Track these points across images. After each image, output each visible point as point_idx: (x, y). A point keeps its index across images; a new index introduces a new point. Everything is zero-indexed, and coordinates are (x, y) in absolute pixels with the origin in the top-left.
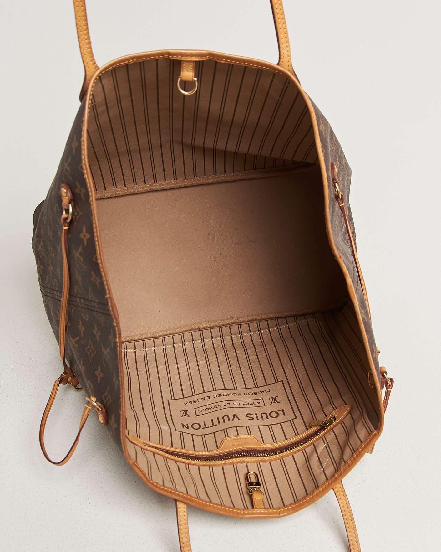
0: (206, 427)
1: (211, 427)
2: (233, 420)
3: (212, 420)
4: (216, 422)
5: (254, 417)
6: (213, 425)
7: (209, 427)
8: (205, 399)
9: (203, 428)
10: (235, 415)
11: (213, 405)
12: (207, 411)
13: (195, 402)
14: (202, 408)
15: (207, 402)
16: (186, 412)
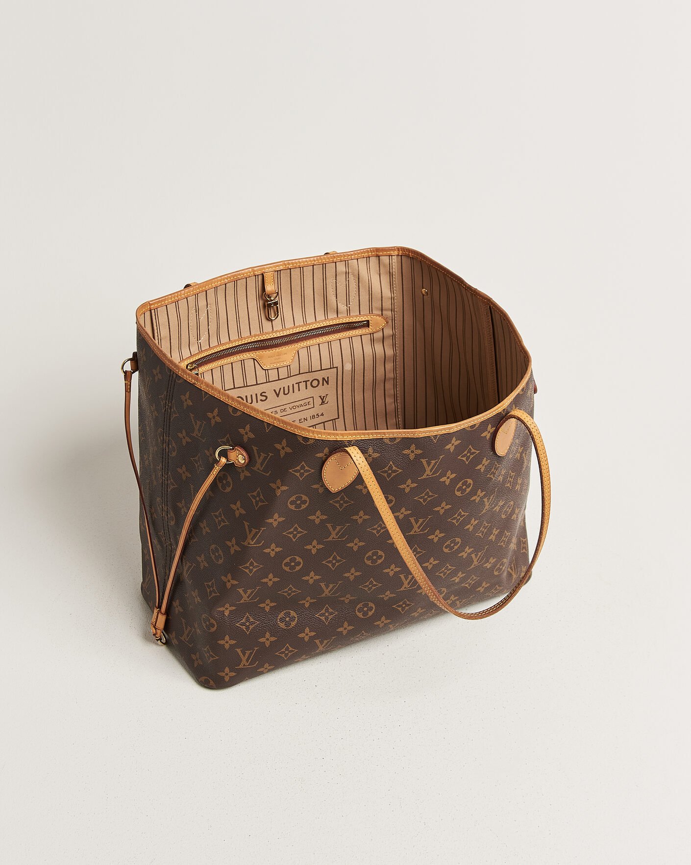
0: (306, 382)
1: (301, 382)
2: (280, 389)
3: (299, 390)
4: (296, 386)
5: (260, 398)
6: (298, 383)
7: (303, 382)
8: (304, 419)
9: (309, 381)
10: (278, 395)
11: (297, 409)
12: (302, 402)
13: (313, 417)
14: (307, 407)
15: (302, 415)
16: (323, 403)
